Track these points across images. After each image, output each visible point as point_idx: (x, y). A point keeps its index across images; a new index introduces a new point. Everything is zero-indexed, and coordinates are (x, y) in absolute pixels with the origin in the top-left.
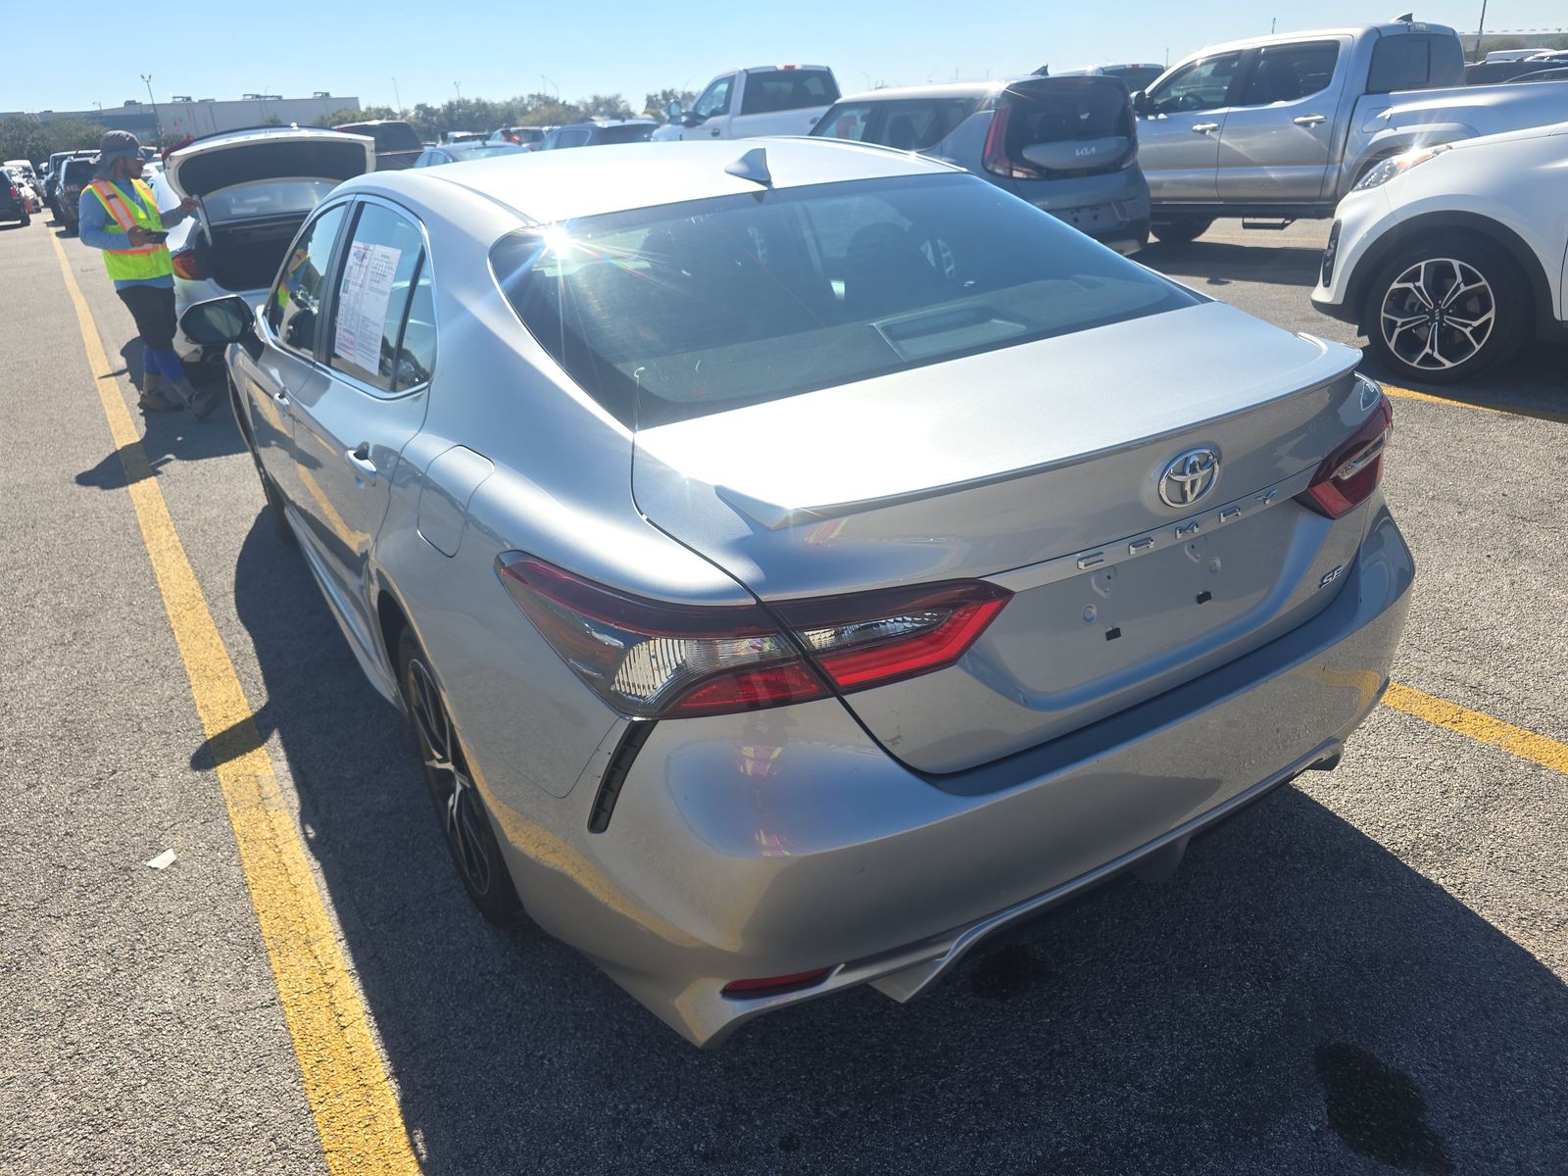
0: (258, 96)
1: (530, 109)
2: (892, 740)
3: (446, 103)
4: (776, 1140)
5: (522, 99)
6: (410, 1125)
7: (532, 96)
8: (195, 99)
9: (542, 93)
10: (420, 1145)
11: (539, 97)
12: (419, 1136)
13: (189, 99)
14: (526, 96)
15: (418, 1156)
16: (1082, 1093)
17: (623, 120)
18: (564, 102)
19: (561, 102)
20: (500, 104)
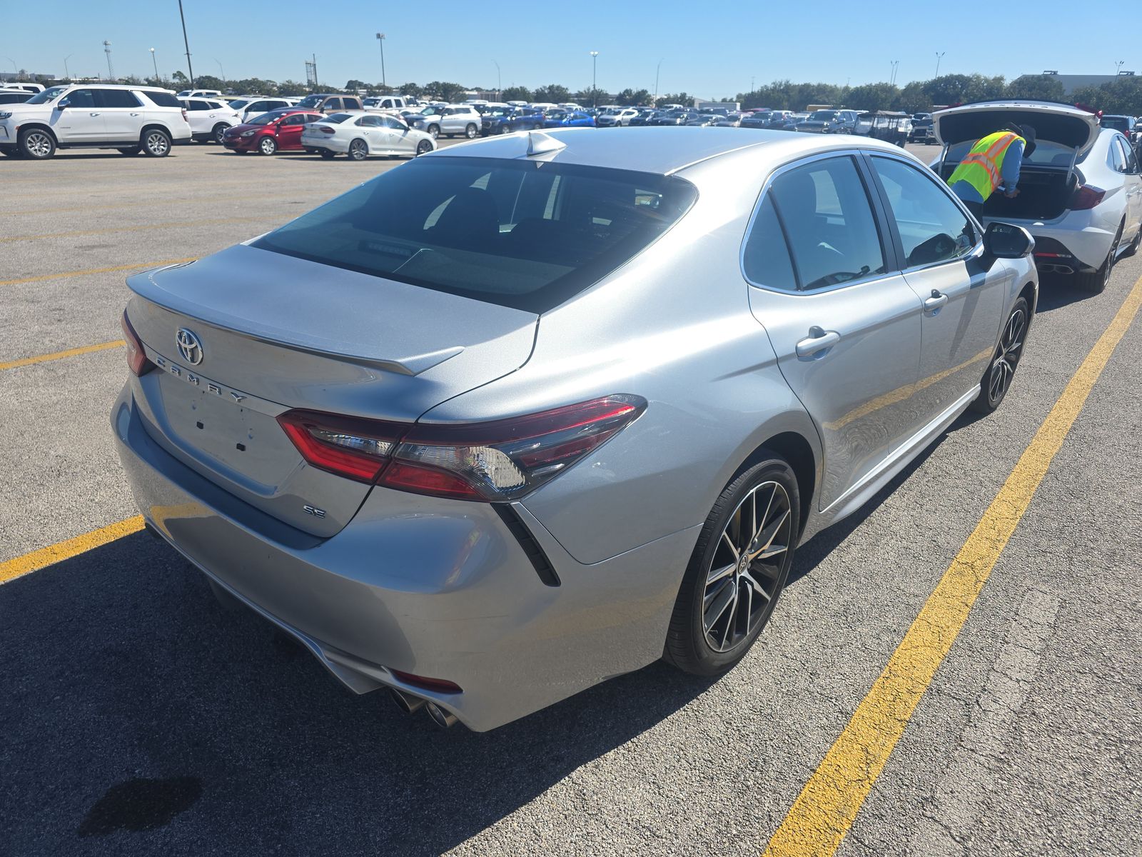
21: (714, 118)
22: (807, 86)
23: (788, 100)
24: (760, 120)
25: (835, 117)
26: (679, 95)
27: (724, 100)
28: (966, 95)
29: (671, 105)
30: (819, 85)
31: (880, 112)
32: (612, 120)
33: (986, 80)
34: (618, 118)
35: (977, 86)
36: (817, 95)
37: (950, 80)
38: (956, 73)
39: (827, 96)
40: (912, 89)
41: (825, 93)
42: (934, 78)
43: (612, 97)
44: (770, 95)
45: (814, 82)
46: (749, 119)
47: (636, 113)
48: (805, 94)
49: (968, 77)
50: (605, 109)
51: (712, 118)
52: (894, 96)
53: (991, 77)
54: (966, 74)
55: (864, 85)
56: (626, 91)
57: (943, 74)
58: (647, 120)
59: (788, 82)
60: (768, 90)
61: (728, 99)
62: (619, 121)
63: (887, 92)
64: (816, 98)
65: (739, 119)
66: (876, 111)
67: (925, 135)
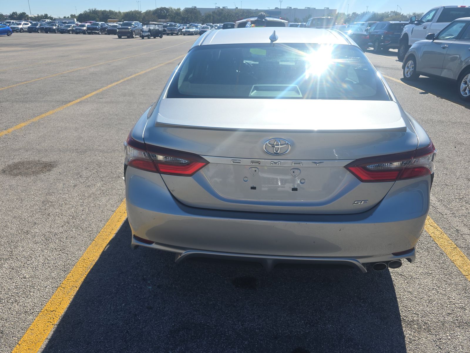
0: (309, 8)
1: (390, 16)
2: (172, 190)
3: (362, 12)
4: (158, 284)
5: (388, 12)
6: (109, 243)
7: (392, 12)
8: (292, 8)
9: (396, 11)
10: (107, 248)
11: (394, 12)
12: (108, 246)
13: (291, 8)
14: (390, 12)
15: (105, 249)
16: (227, 317)
17: (400, 21)
18: (403, 14)
19: (401, 14)
20: (380, 14)
21: (72, 26)
22: (105, 11)
23: (98, 18)
24: (96, 26)
25: (132, 24)
26: (44, 15)
27: (65, 17)
28: (169, 15)
29: (45, 20)
30: (110, 11)
31: (151, 22)
32: (18, 27)
33: (175, 10)
34: (20, 26)
35: (172, 12)
36: (111, 15)
37: (162, 9)
38: (163, 7)
39: (115, 16)
40: (148, 13)
41: (113, 14)
42: (156, 8)
43: (6, 16)
44: (89, 15)
45: (108, 10)
46: (90, 26)
47: (30, 24)
48: (105, 14)
49: (168, 8)
50: (11, 22)
51: (71, 26)
52: (142, 16)
53: (176, 8)
54: (167, 7)
55: (129, 11)
56: (14, 13)
57: (159, 7)
58: (37, 27)
59: (95, 9)
60: (87, 13)
61: (67, 17)
62: (21, 28)
63: (139, 14)
64: (110, 16)
65: (85, 26)
66: (149, 22)
67: (166, 32)
